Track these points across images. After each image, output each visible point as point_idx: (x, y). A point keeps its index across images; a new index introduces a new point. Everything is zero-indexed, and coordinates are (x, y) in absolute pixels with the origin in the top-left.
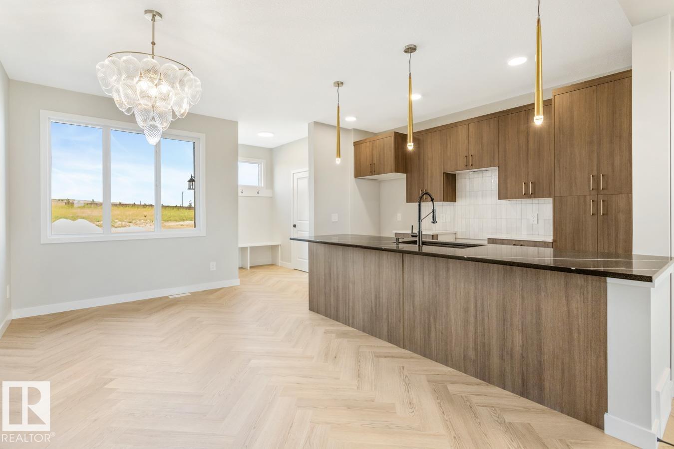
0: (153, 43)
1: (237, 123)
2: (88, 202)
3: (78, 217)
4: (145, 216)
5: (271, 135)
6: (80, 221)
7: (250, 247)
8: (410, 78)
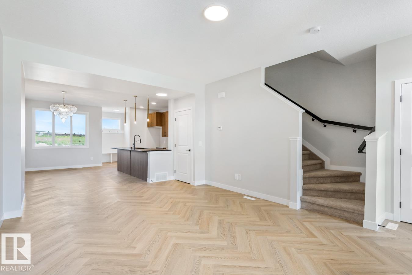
0: (64, 99)
1: (102, 107)
2: (46, 133)
3: (39, 142)
4: (80, 142)
5: (118, 110)
6: (41, 144)
7: (112, 154)
8: (135, 105)
